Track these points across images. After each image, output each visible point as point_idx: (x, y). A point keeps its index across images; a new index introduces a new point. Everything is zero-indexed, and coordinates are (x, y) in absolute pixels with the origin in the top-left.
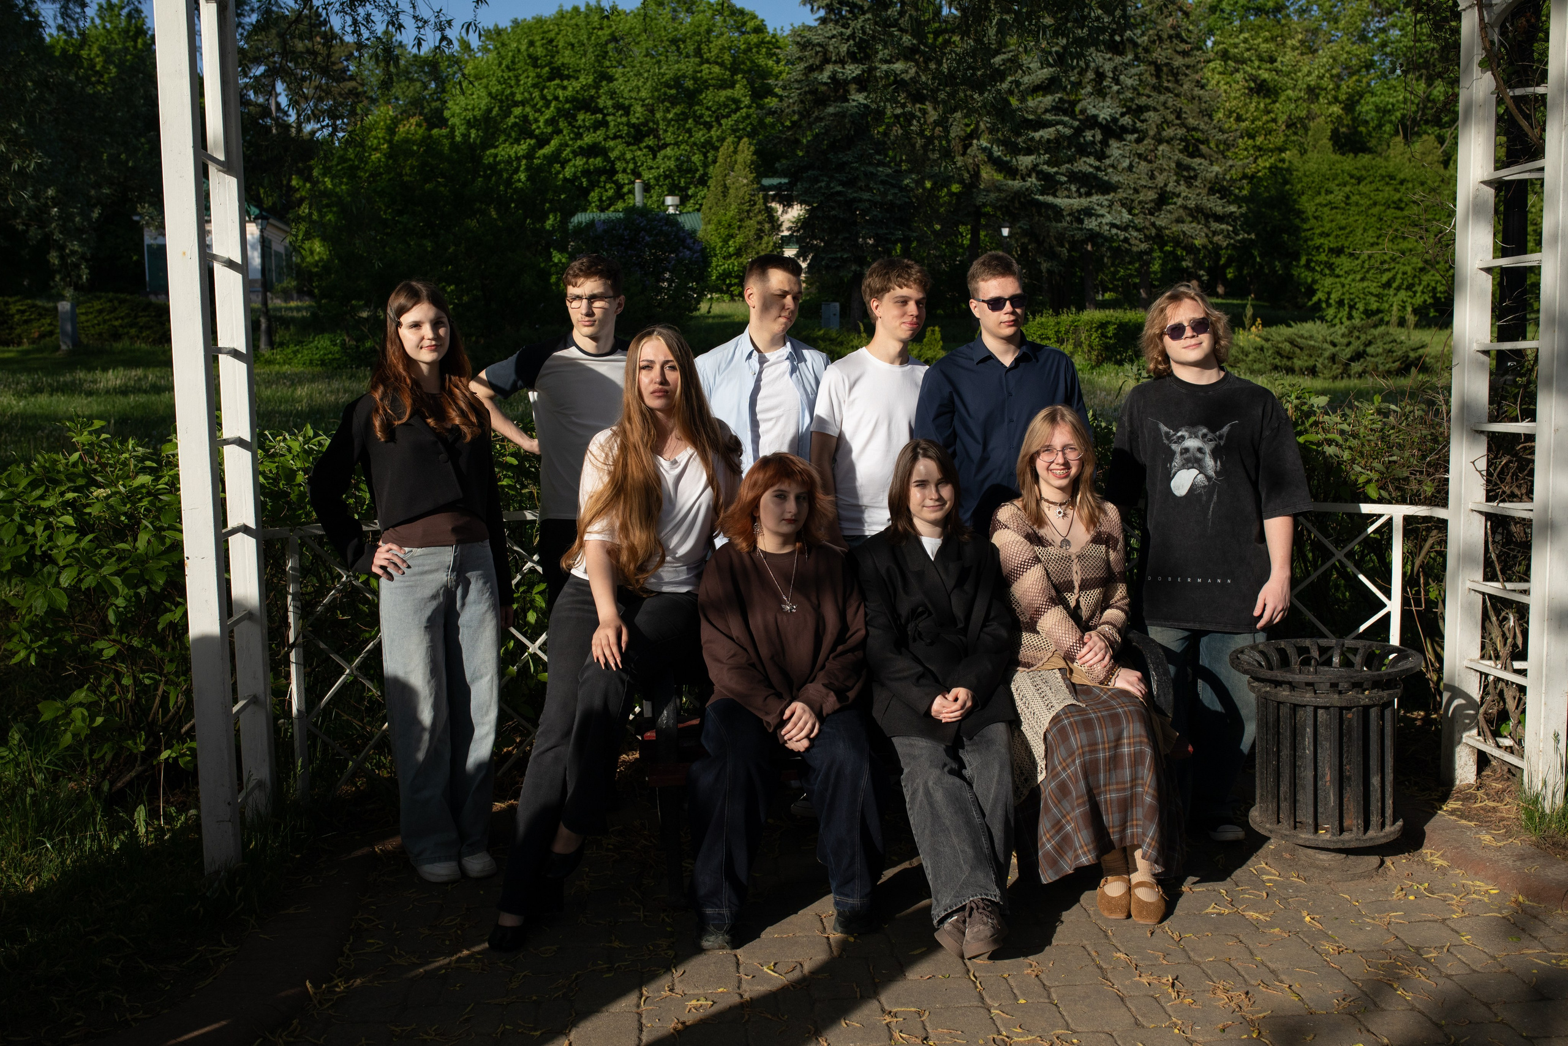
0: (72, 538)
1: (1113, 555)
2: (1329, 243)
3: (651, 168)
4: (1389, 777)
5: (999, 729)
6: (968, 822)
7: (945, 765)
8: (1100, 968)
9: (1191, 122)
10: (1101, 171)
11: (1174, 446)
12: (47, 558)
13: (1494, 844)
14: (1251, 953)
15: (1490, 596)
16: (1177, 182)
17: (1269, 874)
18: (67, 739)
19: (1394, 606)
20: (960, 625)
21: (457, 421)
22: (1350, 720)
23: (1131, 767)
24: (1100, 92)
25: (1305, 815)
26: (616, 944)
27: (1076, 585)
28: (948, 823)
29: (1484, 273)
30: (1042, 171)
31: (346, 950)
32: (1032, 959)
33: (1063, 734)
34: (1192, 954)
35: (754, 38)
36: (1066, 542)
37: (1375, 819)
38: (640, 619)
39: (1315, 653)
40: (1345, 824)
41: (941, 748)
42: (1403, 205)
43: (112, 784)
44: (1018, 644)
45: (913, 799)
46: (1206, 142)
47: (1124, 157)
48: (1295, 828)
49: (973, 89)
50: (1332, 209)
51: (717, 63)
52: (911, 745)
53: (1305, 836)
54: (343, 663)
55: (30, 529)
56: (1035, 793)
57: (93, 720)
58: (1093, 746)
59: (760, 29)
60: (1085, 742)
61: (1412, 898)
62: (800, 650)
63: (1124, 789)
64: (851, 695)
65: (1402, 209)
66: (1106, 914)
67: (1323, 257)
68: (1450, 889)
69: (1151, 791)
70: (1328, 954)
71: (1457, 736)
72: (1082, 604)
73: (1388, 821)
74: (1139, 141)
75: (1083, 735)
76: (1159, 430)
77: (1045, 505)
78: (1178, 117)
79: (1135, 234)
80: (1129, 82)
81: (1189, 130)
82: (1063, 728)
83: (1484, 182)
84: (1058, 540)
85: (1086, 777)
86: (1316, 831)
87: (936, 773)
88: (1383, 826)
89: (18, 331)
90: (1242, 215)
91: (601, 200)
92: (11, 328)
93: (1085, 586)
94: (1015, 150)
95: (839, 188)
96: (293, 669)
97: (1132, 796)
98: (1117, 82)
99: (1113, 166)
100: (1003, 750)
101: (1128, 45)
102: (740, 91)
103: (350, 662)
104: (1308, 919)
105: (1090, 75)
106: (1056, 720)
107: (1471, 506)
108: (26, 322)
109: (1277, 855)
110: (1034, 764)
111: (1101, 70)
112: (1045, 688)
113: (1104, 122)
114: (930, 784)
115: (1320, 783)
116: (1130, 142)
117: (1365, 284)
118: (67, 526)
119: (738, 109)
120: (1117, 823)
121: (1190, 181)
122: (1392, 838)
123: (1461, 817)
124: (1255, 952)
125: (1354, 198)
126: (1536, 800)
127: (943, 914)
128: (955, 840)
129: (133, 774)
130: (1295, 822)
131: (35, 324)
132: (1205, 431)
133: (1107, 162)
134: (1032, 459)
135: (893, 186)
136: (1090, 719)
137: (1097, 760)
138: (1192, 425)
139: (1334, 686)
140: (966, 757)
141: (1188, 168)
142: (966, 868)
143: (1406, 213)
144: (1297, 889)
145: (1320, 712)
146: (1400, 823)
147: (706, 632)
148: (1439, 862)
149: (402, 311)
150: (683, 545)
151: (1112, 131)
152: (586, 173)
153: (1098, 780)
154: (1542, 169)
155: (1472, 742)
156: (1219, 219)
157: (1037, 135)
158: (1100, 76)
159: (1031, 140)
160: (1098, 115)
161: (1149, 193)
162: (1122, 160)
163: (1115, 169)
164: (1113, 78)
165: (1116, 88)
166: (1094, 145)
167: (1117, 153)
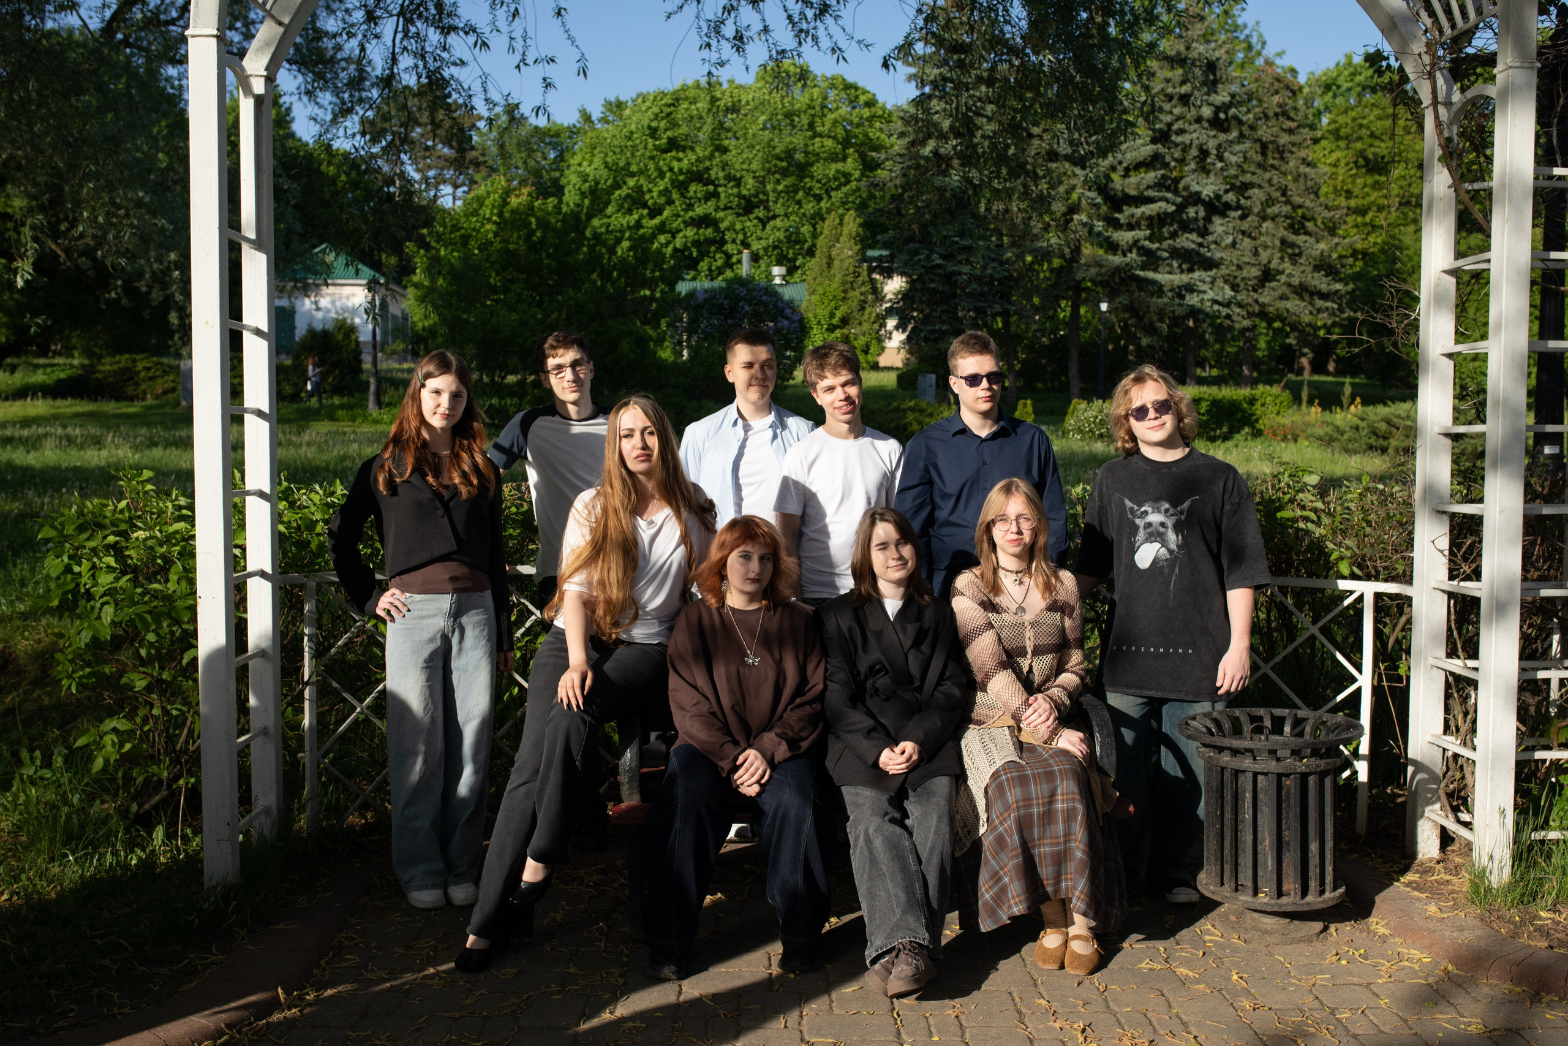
0: (110, 578)
1: (1068, 622)
3: (760, 239)
4: (1329, 844)
5: (942, 784)
6: (904, 869)
7: (886, 814)
8: (1020, 1012)
9: (1297, 200)
10: (1204, 247)
11: (1138, 521)
12: (89, 596)
13: (1439, 915)
14: (1170, 1006)
15: (1452, 673)
16: (1282, 258)
17: (1213, 934)
18: (99, 763)
19: (1365, 681)
20: (917, 684)
21: (457, 481)
22: (1289, 787)
23: (1064, 822)
24: (1204, 169)
25: (1246, 879)
26: (572, 970)
27: (1029, 650)
28: (884, 868)
29: (1446, 359)
30: (1143, 247)
31: (323, 963)
32: (957, 1002)
33: (1000, 787)
34: (1111, 1004)
35: (866, 112)
36: (1021, 609)
37: (1313, 884)
38: (609, 666)
39: (1268, 723)
40: (1285, 888)
41: (884, 798)
43: (140, 806)
44: (973, 703)
45: (856, 845)
46: (1313, 219)
47: (1227, 233)
48: (1237, 890)
49: (1075, 164)
51: (829, 137)
52: (857, 794)
53: (1245, 898)
54: (354, 702)
55: (76, 569)
56: (977, 844)
57: (122, 746)
58: (1027, 801)
59: (871, 103)
60: (1019, 797)
61: (1344, 962)
62: (761, 702)
63: (1058, 844)
64: (804, 745)
66: (1040, 964)
68: (1384, 956)
69: (1082, 846)
70: (1243, 1010)
71: (1419, 810)
72: (1035, 669)
73: (1328, 887)
74: (1243, 217)
75: (1018, 791)
76: (1124, 505)
77: (1001, 573)
78: (1284, 194)
79: (1238, 310)
80: (1233, 159)
81: (1295, 207)
82: (1001, 783)
83: (1445, 272)
84: (1013, 607)
85: (1020, 830)
86: (1256, 892)
87: (877, 820)
88: (1322, 892)
89: (143, 387)
90: (1348, 293)
91: (710, 270)
92: (137, 384)
93: (1038, 651)
94: (1116, 225)
95: (939, 261)
96: (307, 705)
97: (1065, 851)
98: (1220, 158)
99: (1216, 242)
100: (942, 802)
101: (1234, 123)
102: (851, 165)
103: (361, 701)
104: (1235, 977)
105: (1194, 152)
106: (995, 775)
107: (1434, 584)
108: (151, 378)
109: (1225, 919)
110: (977, 817)
111: (1205, 147)
112: (991, 745)
113: (1207, 199)
114: (871, 831)
115: (1260, 847)
116: (1234, 218)
118: (108, 567)
119: (848, 182)
120: (1051, 876)
121: (1294, 258)
122: (1330, 904)
123: (1415, 889)
124: (1174, 1005)
126: (1482, 875)
127: (874, 954)
128: (890, 885)
129: (158, 798)
130: (1237, 885)
131: (160, 381)
132: (1167, 506)
133: (1210, 238)
134: (989, 527)
135: (993, 260)
136: (1026, 776)
137: (1031, 815)
138: (1156, 500)
139: (1272, 752)
140: (910, 806)
141: (1293, 245)
142: (898, 911)
144: (1235, 950)
145: (1260, 778)
146: (1342, 890)
147: (673, 681)
148: (1382, 930)
149: (428, 376)
150: (655, 598)
151: (1216, 207)
152: (697, 243)
153: (1032, 834)
154: (1489, 261)
155: (1433, 816)
156: (1324, 296)
157: (1139, 211)
158: (1204, 153)
159: (1133, 216)
160: (1201, 192)
161: (1253, 270)
162: (1225, 237)
163: (1219, 245)
164: (1217, 155)
165: (1220, 165)
166: (1197, 221)
167: (1220, 230)
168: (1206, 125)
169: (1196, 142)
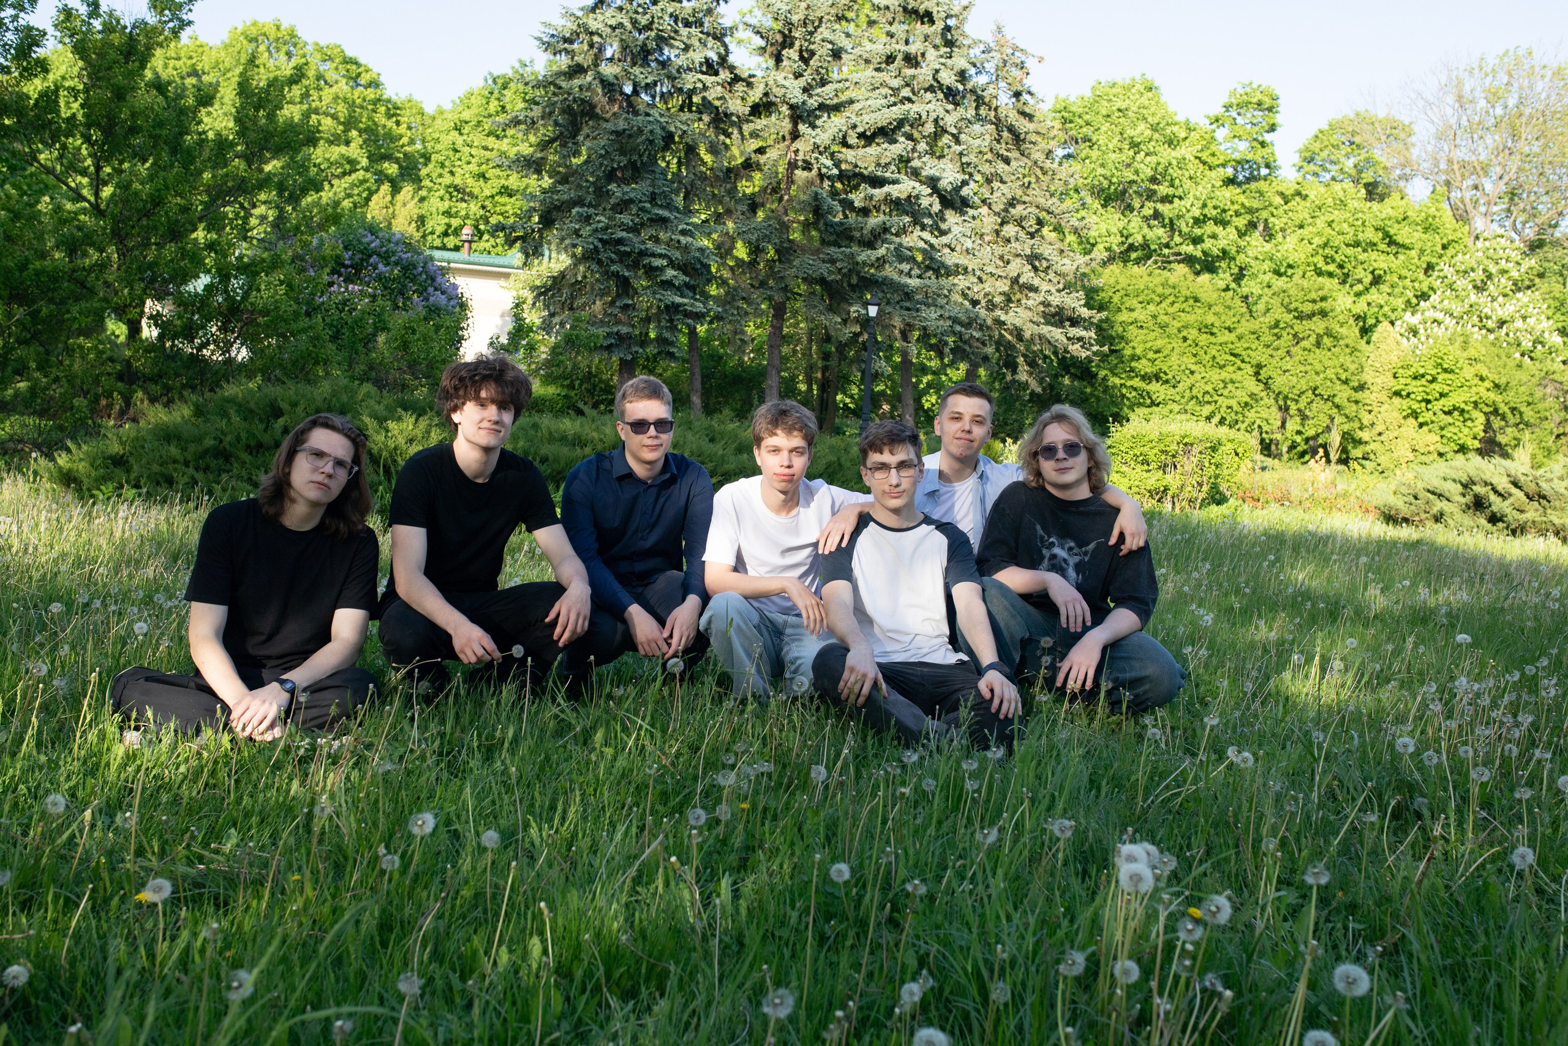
2: (1143, 366)
10: (938, 251)
24: (936, 149)
35: (371, 94)
42: (1215, 330)
47: (964, 236)
50: (1138, 328)
51: (326, 114)
59: (374, 84)
65: (1212, 334)
67: (1136, 382)
80: (974, 143)
98: (958, 142)
99: (949, 247)
105: (929, 128)
111: (941, 123)
113: (946, 189)
116: (972, 218)
133: (945, 240)
141: (1040, 257)
143: (1221, 339)
151: (954, 201)
158: (939, 130)
159: (872, 197)
160: (938, 179)
161: (998, 284)
162: (962, 240)
163: (953, 250)
164: (953, 135)
165: (958, 149)
166: (930, 215)
167: (956, 230)
168: (941, 96)
169: (933, 116)
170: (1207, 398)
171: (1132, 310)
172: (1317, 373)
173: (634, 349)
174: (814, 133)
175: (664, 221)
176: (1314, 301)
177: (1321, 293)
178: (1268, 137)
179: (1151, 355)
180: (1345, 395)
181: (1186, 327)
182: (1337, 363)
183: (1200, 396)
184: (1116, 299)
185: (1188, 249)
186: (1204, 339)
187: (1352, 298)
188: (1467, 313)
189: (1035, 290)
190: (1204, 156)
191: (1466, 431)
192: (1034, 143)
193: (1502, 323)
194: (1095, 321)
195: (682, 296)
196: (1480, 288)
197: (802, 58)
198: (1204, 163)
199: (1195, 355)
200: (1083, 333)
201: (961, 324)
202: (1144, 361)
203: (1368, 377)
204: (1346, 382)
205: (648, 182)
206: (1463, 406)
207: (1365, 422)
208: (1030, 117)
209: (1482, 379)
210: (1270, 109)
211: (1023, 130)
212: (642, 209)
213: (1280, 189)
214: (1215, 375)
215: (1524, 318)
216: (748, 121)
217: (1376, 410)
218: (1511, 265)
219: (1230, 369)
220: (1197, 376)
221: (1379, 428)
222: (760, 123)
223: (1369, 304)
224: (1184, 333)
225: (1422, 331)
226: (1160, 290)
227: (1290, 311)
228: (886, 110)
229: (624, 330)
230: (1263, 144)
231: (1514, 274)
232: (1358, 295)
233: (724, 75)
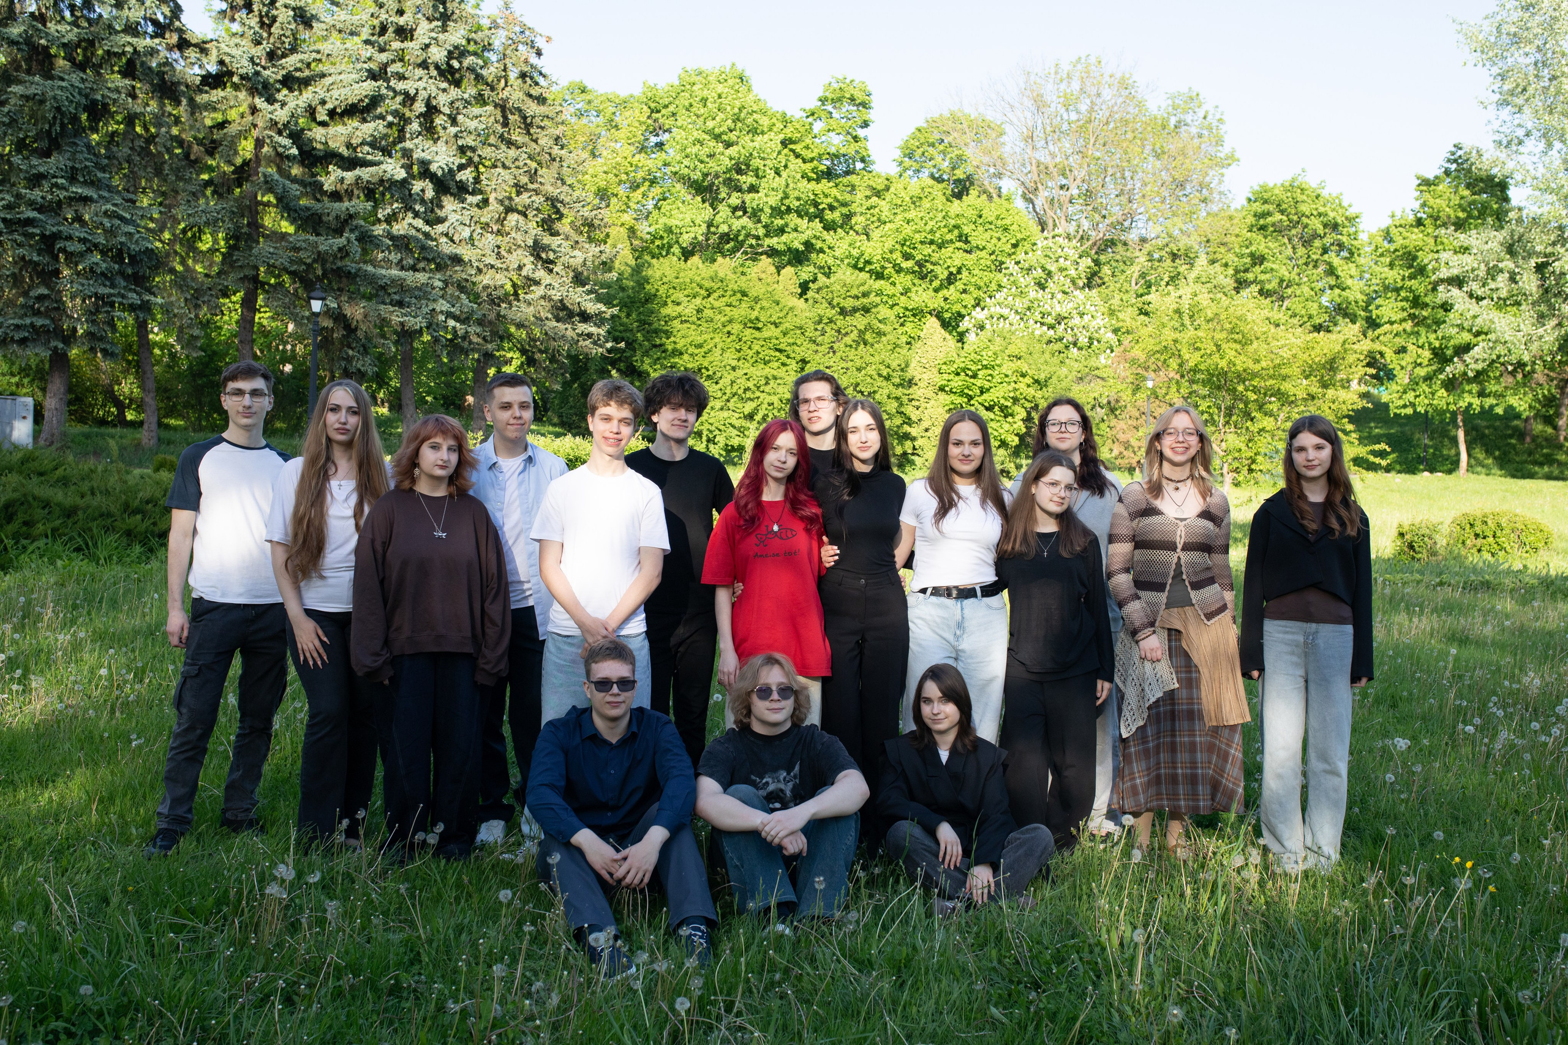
10: (433, 240)
16: (535, 265)
24: (429, 130)
42: (760, 325)
47: (462, 224)
50: (682, 322)
65: (758, 329)
74: (482, 205)
80: (473, 125)
98: (454, 121)
99: (447, 235)
101: (469, 76)
105: (420, 107)
111: (434, 103)
113: (440, 173)
116: (471, 205)
117: (725, 414)
121: (548, 265)
125: (708, 313)
133: (440, 228)
141: (546, 248)
143: (766, 333)
151: (446, 185)
157: (350, 176)
158: (432, 110)
159: (342, 180)
160: (430, 162)
161: (498, 276)
162: (460, 228)
163: (453, 241)
164: (449, 116)
165: (453, 130)
166: (423, 202)
167: (453, 218)
168: (434, 73)
169: (423, 95)
170: (749, 394)
171: (678, 304)
172: (859, 370)
173: (53, 344)
174: (270, 108)
175: (86, 200)
176: (857, 297)
177: (861, 289)
178: (861, 133)
179: (691, 350)
180: (886, 392)
181: (730, 321)
182: (877, 358)
183: (740, 392)
184: (662, 291)
185: (773, 242)
186: (748, 332)
187: (931, 293)
188: (1029, 309)
189: (537, 283)
190: (798, 148)
191: (1006, 426)
192: (542, 128)
193: (1060, 319)
194: (608, 316)
195: (113, 286)
196: (1042, 286)
197: (262, 24)
198: (797, 156)
199: (739, 351)
200: (593, 330)
201: (456, 318)
202: (686, 357)
203: (913, 371)
204: (888, 378)
205: (68, 155)
206: (1002, 401)
207: (914, 418)
208: (541, 100)
209: (1023, 375)
210: (864, 105)
211: (529, 113)
212: (56, 185)
213: (871, 183)
214: (759, 372)
215: (1082, 315)
216: (201, 91)
217: (924, 405)
218: (1068, 263)
219: (775, 365)
220: (739, 373)
221: (925, 424)
222: (217, 94)
223: (946, 299)
224: (728, 328)
225: (988, 326)
226: (707, 284)
227: (833, 307)
228: (356, 86)
229: (39, 322)
230: (856, 139)
231: (1073, 273)
232: (936, 291)
233: (174, 39)
